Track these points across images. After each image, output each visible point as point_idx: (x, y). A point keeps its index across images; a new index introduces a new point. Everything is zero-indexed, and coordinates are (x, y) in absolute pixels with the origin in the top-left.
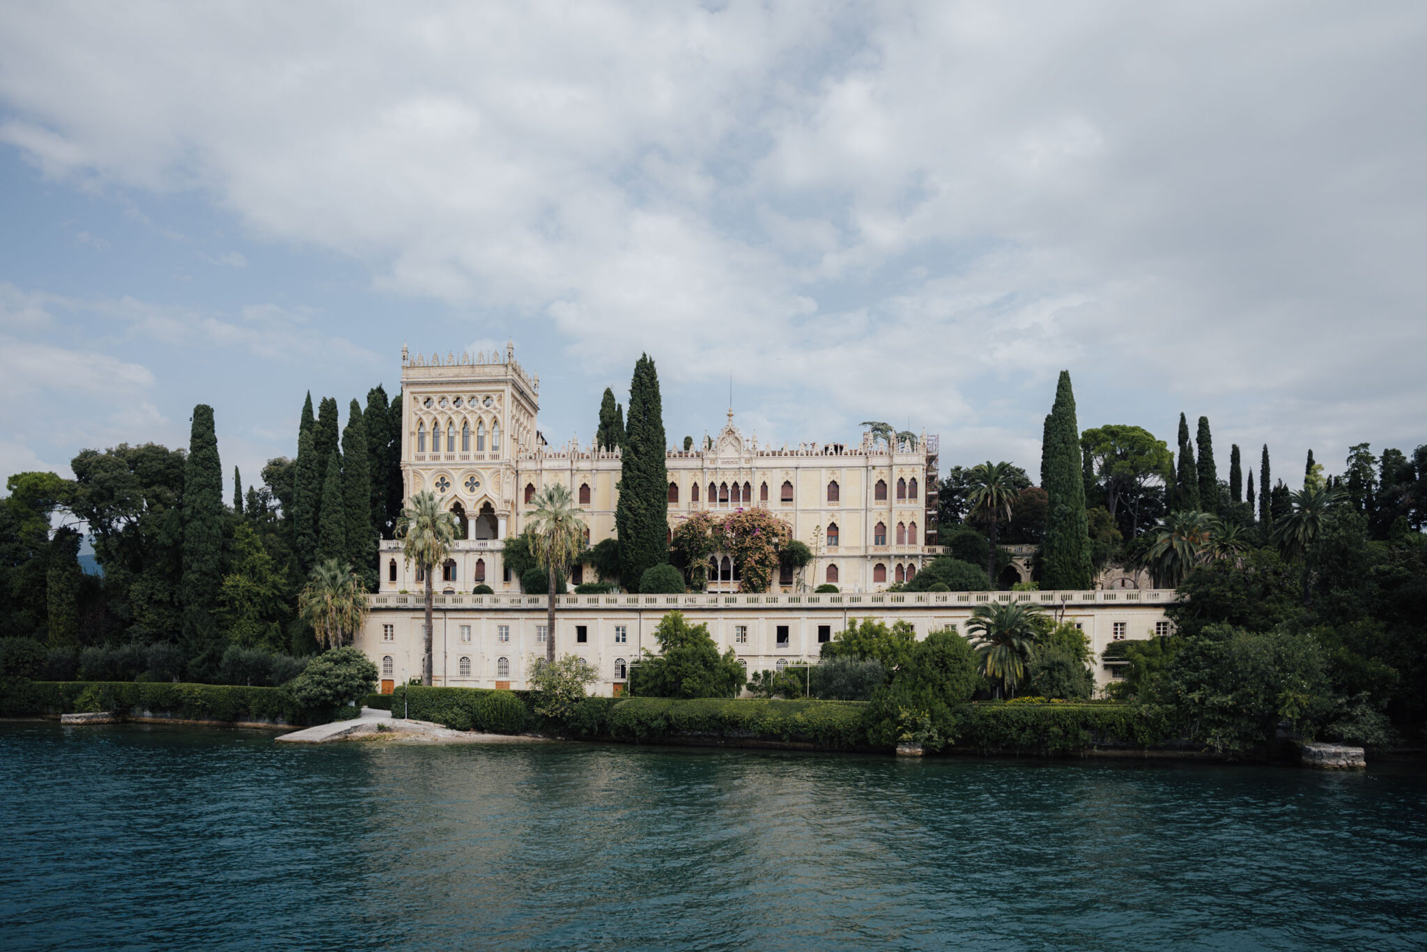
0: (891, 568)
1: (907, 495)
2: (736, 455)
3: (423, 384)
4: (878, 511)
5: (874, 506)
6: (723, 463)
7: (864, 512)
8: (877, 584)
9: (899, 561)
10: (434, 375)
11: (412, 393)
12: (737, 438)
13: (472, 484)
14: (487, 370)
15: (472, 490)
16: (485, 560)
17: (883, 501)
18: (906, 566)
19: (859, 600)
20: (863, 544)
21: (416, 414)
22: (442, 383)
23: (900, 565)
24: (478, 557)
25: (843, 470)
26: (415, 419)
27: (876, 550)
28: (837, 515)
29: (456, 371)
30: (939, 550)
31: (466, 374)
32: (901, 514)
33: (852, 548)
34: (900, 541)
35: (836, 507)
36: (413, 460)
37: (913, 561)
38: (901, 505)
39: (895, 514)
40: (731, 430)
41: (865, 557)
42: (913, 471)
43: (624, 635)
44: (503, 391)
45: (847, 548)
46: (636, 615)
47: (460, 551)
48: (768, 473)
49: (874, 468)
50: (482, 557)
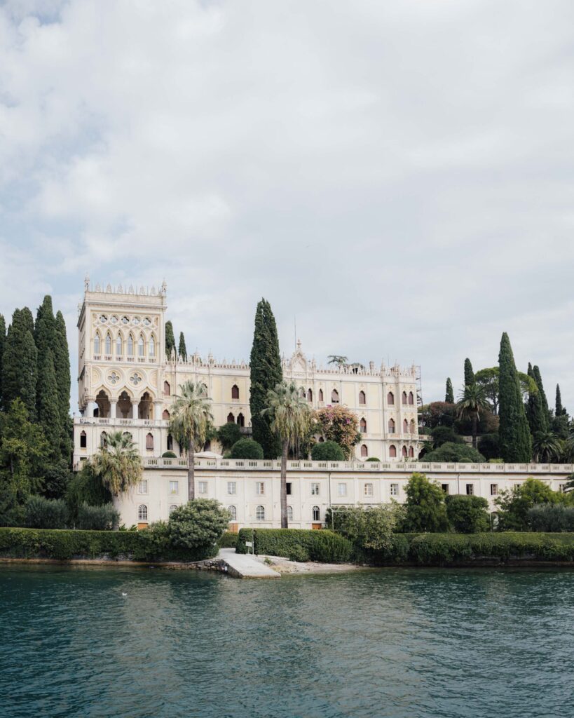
0: (399, 448)
1: (408, 402)
2: (302, 370)
3: (102, 305)
4: (391, 412)
5: (387, 408)
6: (296, 375)
7: (381, 412)
8: (392, 458)
9: (405, 444)
10: (108, 299)
11: (92, 311)
12: (303, 360)
13: (136, 379)
14: (148, 299)
15: (136, 383)
16: (153, 434)
17: (392, 405)
18: (408, 447)
19: (389, 466)
20: (382, 432)
21: (95, 326)
22: (115, 306)
23: (404, 447)
24: (148, 432)
25: (368, 384)
26: (94, 330)
27: (391, 436)
28: (366, 413)
29: (125, 298)
30: (426, 438)
31: (133, 301)
32: (405, 414)
33: (375, 434)
34: (405, 431)
35: (364, 408)
36: (92, 359)
37: (413, 445)
38: (405, 408)
39: (402, 414)
40: (299, 354)
41: (385, 440)
42: (411, 387)
43: (317, 489)
44: (159, 315)
45: (373, 435)
46: (326, 476)
47: (135, 427)
48: (323, 383)
49: (387, 384)
50: (151, 432)
